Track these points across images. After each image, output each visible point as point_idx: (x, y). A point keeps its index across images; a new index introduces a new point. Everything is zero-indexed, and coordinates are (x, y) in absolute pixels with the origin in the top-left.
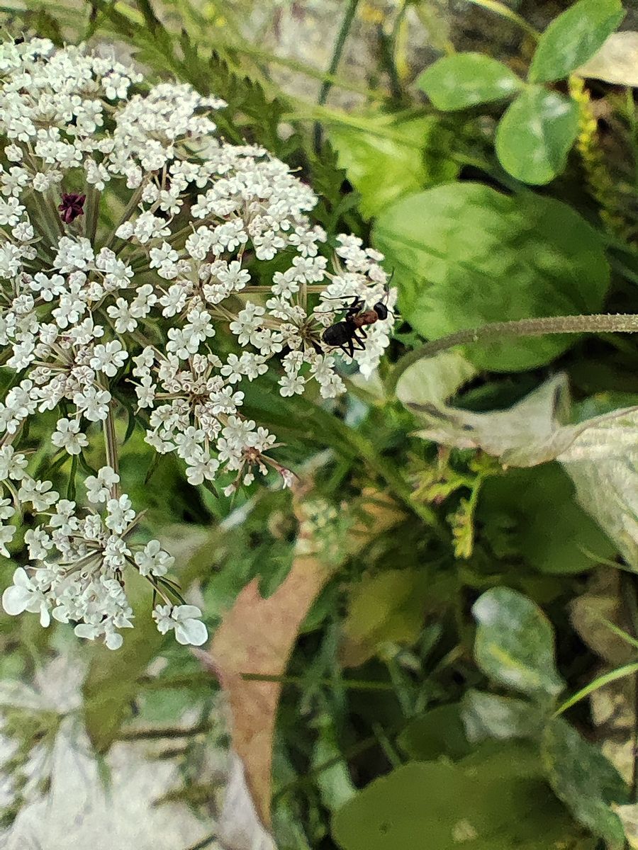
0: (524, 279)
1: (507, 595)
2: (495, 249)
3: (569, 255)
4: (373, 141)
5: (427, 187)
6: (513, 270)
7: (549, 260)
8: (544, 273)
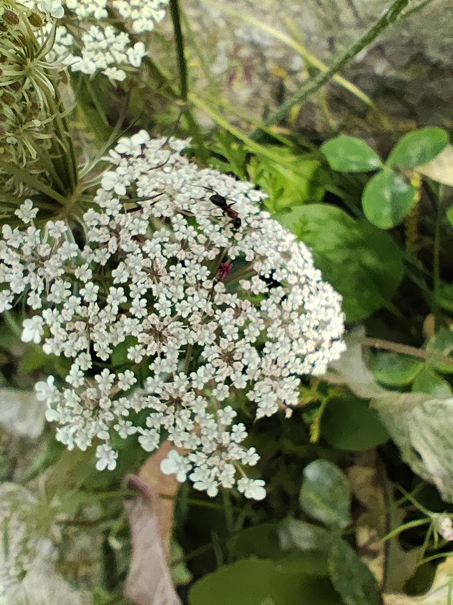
0: (352, 268)
1: (327, 465)
2: (339, 247)
3: (381, 259)
4: (281, 170)
5: (307, 202)
6: (347, 261)
7: (369, 260)
8: (364, 267)
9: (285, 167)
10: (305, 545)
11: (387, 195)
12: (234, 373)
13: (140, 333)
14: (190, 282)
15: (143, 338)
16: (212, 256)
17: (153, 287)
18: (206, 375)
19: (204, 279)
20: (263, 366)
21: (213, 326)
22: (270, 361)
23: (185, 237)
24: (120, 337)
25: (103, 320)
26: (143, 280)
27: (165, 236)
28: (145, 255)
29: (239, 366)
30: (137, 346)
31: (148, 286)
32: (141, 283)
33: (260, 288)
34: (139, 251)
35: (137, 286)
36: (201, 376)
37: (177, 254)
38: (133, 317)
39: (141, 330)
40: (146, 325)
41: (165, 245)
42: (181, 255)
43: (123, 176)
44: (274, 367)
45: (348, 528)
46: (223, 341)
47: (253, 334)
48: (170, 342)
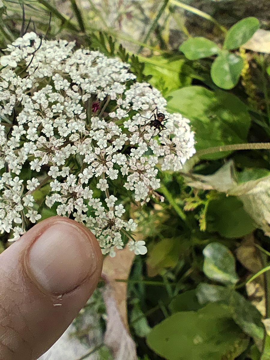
1: (217, 246)
7: (226, 116)
8: (225, 121)
9: (162, 67)
10: (214, 299)
11: (226, 67)
12: (108, 170)
13: (35, 150)
14: (70, 116)
15: (38, 153)
16: (85, 98)
17: (42, 121)
18: (89, 174)
19: (79, 112)
20: (130, 164)
21: (88, 141)
22: (135, 160)
23: (62, 87)
24: (24, 157)
25: (10, 147)
26: (35, 117)
27: (49, 90)
28: (34, 102)
29: (110, 164)
30: (35, 160)
31: (38, 121)
32: (34, 120)
33: (122, 114)
34: (30, 100)
35: (32, 123)
36: (86, 175)
37: (58, 99)
38: (30, 141)
39: (36, 148)
40: (39, 145)
41: (50, 95)
42: (61, 99)
43: (15, 56)
44: (138, 164)
45: (238, 284)
46: (96, 150)
47: (119, 144)
48: (57, 154)
